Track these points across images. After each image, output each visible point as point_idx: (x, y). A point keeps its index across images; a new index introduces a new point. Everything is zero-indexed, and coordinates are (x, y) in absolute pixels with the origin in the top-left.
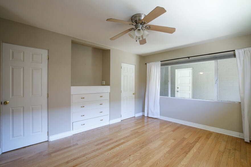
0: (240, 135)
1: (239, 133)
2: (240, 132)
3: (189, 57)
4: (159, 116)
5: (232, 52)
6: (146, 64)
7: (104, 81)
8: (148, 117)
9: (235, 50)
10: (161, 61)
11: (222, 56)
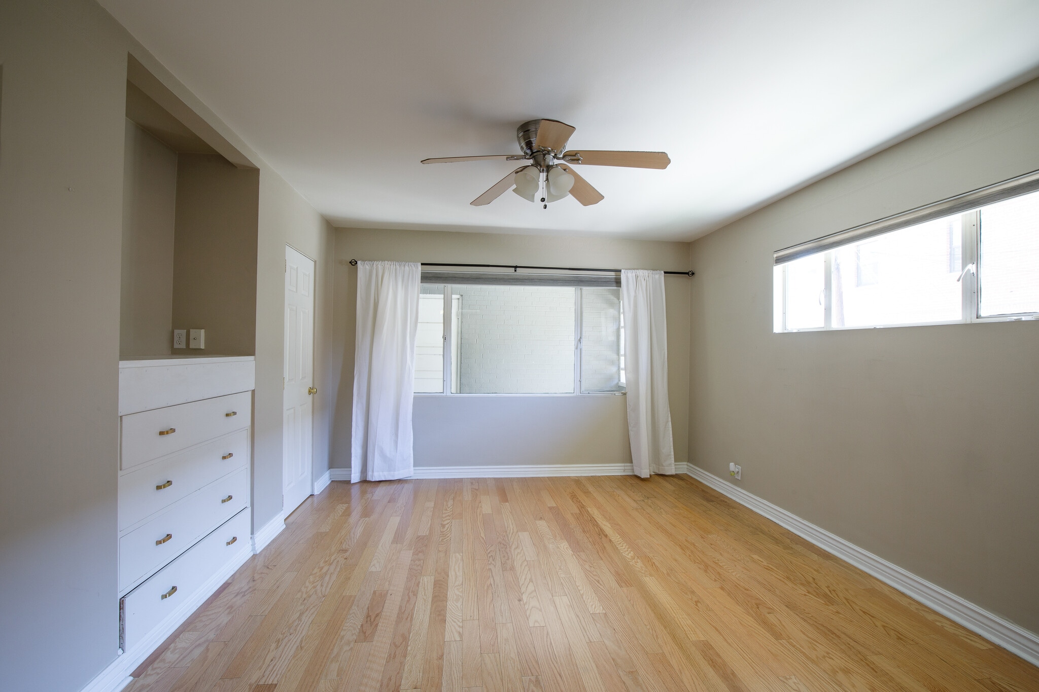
0: (626, 468)
1: (623, 465)
2: (623, 462)
3: (516, 267)
4: (412, 468)
5: (613, 273)
6: (354, 263)
7: (203, 331)
8: (364, 482)
9: (620, 271)
10: (422, 264)
11: (594, 278)
